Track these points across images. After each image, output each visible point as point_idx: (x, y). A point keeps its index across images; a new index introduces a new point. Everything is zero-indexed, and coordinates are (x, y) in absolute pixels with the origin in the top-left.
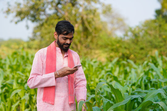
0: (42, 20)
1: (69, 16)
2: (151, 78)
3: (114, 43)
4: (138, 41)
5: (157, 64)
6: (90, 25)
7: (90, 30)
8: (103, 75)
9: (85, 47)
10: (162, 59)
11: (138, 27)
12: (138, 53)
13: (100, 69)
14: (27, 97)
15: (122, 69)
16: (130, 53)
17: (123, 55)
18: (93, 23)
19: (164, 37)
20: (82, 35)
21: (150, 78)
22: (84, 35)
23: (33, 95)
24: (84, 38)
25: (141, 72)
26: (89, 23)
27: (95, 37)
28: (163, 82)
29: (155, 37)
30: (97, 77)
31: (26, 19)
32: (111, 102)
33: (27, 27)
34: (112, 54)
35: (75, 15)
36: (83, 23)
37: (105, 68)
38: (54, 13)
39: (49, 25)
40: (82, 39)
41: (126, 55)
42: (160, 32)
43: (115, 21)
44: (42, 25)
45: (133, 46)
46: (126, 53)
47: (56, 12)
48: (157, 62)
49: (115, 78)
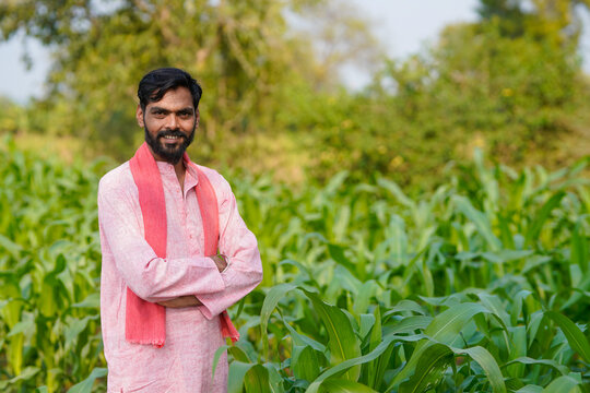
0: (79, 36)
1: (174, 20)
2: (460, 248)
3: (335, 118)
4: (415, 108)
5: (480, 193)
6: (247, 56)
7: (250, 70)
8: (295, 237)
9: (234, 130)
10: (497, 175)
11: (415, 57)
12: (418, 151)
13: (285, 214)
14: (28, 326)
15: (361, 210)
16: (389, 149)
17: (366, 157)
18: (260, 46)
19: (507, 92)
20: (222, 88)
21: (455, 248)
22: (228, 87)
23: (53, 320)
24: (228, 99)
25: (427, 225)
26: (245, 45)
27: (268, 94)
28: (499, 261)
29: (476, 94)
30: (274, 245)
31: (21, 32)
32: (317, 346)
33: (28, 62)
34: (328, 156)
35: (197, 19)
36: (224, 46)
37: (302, 209)
38: (120, 12)
39: (104, 55)
40: (222, 103)
41: (375, 158)
42: (493, 75)
43: (339, 30)
44: (79, 55)
45: (398, 124)
46: (376, 152)
47: (129, 6)
48: (479, 186)
49: (336, 252)
